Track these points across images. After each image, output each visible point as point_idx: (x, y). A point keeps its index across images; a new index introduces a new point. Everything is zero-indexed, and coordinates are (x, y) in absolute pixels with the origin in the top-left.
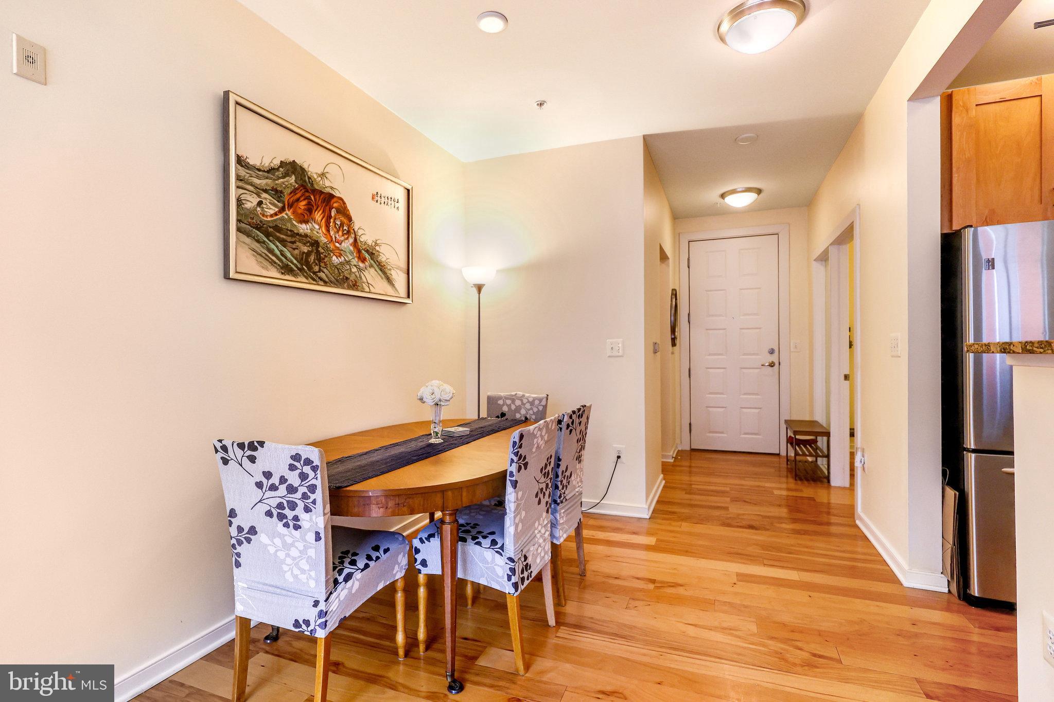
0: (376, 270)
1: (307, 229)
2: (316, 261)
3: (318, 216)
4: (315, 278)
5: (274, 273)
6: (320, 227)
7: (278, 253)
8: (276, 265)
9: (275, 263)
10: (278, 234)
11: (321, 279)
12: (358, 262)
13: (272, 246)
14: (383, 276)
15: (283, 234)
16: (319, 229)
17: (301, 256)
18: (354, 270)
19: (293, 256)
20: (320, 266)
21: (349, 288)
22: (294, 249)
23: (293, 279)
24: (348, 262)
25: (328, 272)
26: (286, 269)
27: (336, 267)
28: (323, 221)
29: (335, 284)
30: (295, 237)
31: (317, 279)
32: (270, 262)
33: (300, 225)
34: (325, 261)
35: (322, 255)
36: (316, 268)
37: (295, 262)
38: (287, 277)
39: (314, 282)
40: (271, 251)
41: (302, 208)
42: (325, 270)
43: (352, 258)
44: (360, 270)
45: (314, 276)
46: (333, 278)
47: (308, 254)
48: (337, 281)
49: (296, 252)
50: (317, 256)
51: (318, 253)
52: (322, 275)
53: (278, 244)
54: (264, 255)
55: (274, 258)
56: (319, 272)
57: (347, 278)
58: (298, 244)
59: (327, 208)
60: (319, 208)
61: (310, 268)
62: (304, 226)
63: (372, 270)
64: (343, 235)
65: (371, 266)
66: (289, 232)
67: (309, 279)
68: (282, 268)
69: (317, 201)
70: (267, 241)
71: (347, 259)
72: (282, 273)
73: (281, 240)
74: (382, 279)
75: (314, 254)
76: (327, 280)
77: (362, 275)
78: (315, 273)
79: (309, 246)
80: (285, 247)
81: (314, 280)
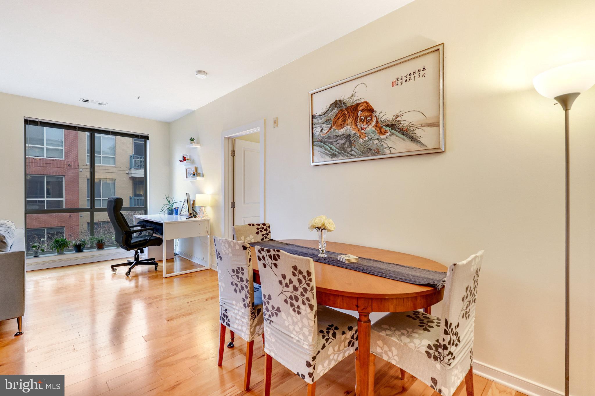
0: (397, 136)
1: (343, 131)
2: (349, 146)
3: (349, 121)
4: (349, 155)
5: (328, 158)
6: (351, 126)
7: (329, 149)
8: (328, 155)
9: (328, 154)
10: (329, 140)
11: (352, 155)
12: (379, 136)
13: (327, 147)
14: (405, 138)
15: (331, 139)
16: (351, 128)
17: (340, 146)
18: (376, 142)
19: (336, 148)
20: (351, 148)
21: (373, 155)
22: (337, 144)
23: (337, 159)
24: (371, 139)
25: (357, 150)
26: (334, 155)
27: (361, 145)
28: (353, 122)
29: (362, 155)
30: (337, 138)
31: (350, 156)
32: (326, 155)
33: (340, 131)
34: (354, 144)
35: (352, 142)
36: (349, 150)
37: (337, 150)
38: (334, 159)
39: (348, 158)
40: (326, 149)
41: (341, 121)
42: (355, 149)
43: (374, 135)
44: (382, 140)
45: (348, 155)
46: (360, 152)
47: (344, 144)
48: (363, 153)
49: (338, 145)
50: (349, 143)
51: (350, 141)
52: (353, 152)
53: (329, 145)
54: (323, 152)
55: (328, 152)
56: (351, 151)
57: (370, 149)
58: (339, 141)
59: (356, 113)
60: (350, 116)
61: (345, 151)
62: (342, 130)
63: (393, 137)
64: (367, 124)
65: (392, 134)
66: (334, 137)
67: (345, 157)
68: (331, 156)
69: (349, 112)
70: (325, 145)
71: (370, 137)
72: (331, 158)
73: (331, 142)
74: (404, 140)
75: (347, 143)
76: (356, 154)
77: (383, 143)
78: (348, 153)
79: (344, 140)
80: (332, 145)
81: (348, 156)
